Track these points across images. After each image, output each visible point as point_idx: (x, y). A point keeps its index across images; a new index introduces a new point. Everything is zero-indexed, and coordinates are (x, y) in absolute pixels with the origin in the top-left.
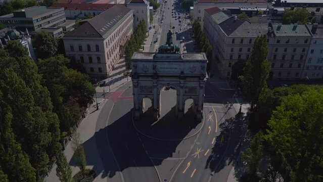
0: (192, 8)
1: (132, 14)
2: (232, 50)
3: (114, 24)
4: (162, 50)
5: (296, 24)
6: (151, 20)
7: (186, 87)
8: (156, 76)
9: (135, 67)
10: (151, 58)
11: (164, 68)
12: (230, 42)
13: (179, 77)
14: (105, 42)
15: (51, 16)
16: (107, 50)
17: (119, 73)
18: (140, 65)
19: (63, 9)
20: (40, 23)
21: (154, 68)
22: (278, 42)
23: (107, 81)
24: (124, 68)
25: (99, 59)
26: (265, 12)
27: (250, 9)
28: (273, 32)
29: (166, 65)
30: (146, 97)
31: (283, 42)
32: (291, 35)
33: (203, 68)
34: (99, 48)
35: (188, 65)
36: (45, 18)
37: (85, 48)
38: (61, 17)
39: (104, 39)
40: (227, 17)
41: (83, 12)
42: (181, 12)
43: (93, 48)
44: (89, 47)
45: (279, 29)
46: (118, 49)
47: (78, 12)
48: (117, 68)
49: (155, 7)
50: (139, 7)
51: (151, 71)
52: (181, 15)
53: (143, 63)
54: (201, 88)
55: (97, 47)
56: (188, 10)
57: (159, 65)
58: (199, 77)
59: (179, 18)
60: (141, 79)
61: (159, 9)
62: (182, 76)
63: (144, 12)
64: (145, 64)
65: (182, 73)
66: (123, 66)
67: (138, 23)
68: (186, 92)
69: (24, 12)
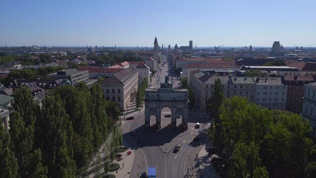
0: (181, 73)
1: (138, 75)
2: (207, 93)
3: (128, 78)
4: (162, 86)
5: (246, 77)
6: (151, 80)
7: (177, 108)
8: (159, 101)
9: (147, 95)
10: (157, 90)
11: (164, 96)
12: (205, 87)
13: (173, 101)
14: (124, 87)
15: (81, 75)
16: (125, 93)
17: (132, 109)
18: (150, 94)
19: (88, 71)
20: (75, 79)
21: (158, 95)
22: (235, 87)
23: (124, 113)
24: (135, 107)
25: (119, 99)
26: (232, 73)
27: (221, 71)
28: (232, 81)
29: (165, 94)
30: (153, 114)
31: (238, 87)
32: (243, 83)
33: (186, 95)
34: (120, 92)
35: (177, 94)
36: (77, 76)
37: (111, 91)
38: (87, 77)
39: (124, 85)
40: (204, 74)
41: (101, 74)
42: (173, 76)
43: (116, 91)
44: (113, 90)
45: (235, 79)
46: (130, 95)
47: (97, 74)
48: (129, 107)
49: (153, 73)
50: (143, 71)
51: (156, 98)
52: (173, 78)
53: (151, 93)
54: (185, 107)
55: (119, 90)
56: (179, 74)
57: (161, 94)
58: (184, 101)
59: (172, 79)
60: (150, 102)
61: (156, 74)
62: (174, 101)
63: (146, 73)
64: (153, 94)
65: (174, 98)
66: (134, 106)
67: (141, 81)
68: (177, 111)
69: (65, 72)
